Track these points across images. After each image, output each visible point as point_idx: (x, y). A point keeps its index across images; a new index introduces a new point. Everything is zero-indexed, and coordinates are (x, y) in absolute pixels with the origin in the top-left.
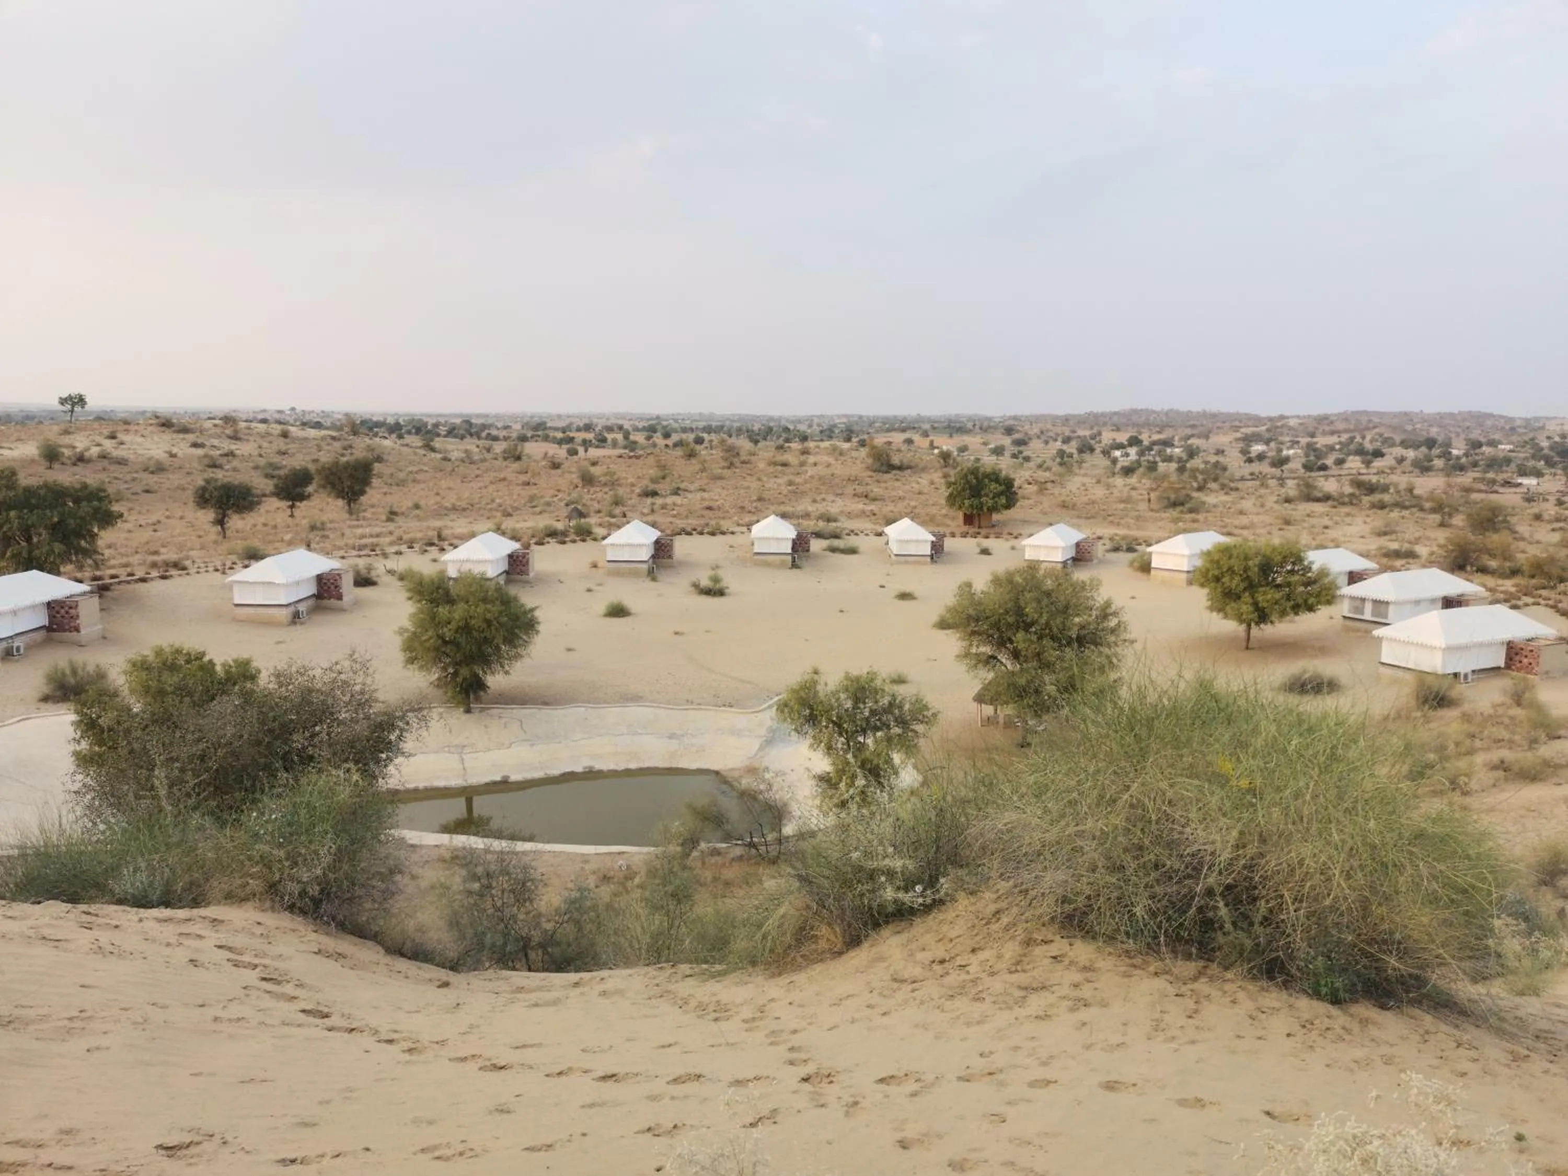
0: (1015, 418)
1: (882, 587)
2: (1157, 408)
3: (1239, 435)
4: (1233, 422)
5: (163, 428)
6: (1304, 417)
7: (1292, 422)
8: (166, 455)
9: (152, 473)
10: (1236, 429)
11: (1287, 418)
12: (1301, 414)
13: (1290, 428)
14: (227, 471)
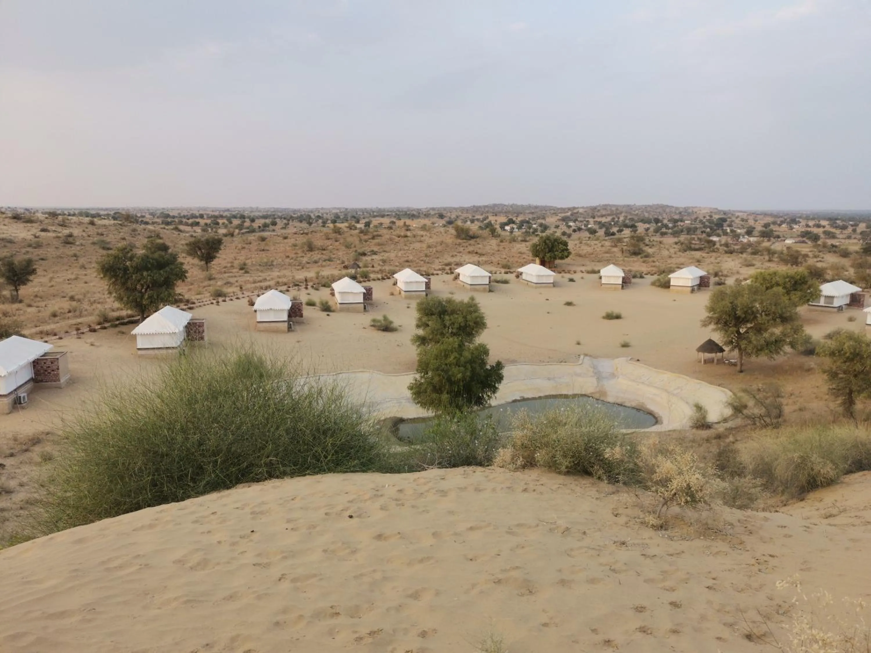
0: (445, 209)
1: (547, 300)
2: (506, 203)
3: (558, 217)
4: (555, 211)
5: (16, 220)
6: (587, 207)
7: (581, 211)
8: (33, 237)
9: (35, 248)
10: (555, 214)
11: (578, 208)
12: (585, 206)
13: (581, 214)
14: (78, 246)
